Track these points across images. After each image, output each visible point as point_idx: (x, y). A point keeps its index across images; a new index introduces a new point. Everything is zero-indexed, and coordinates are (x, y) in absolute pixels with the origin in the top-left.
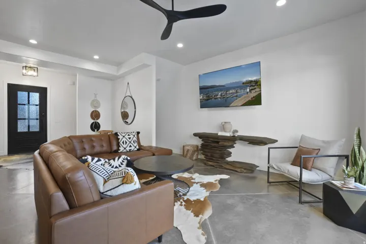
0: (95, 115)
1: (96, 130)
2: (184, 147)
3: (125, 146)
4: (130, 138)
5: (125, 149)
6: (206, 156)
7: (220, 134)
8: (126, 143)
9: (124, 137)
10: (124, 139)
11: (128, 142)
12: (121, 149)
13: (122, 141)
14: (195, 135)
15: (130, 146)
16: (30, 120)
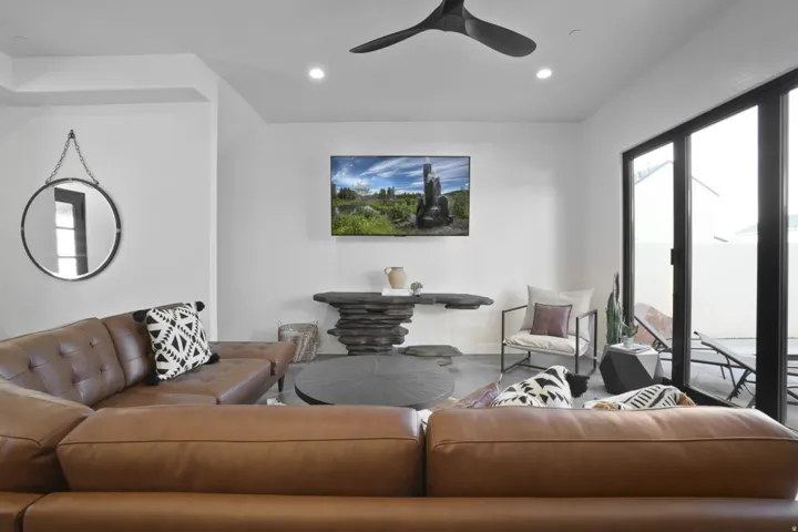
2: (280, 330)
3: (181, 354)
4: (190, 326)
5: (183, 363)
6: (348, 345)
7: (387, 292)
8: (184, 342)
9: (173, 323)
10: (176, 332)
11: (189, 341)
12: (171, 367)
13: (171, 340)
14: (318, 298)
15: (196, 353)
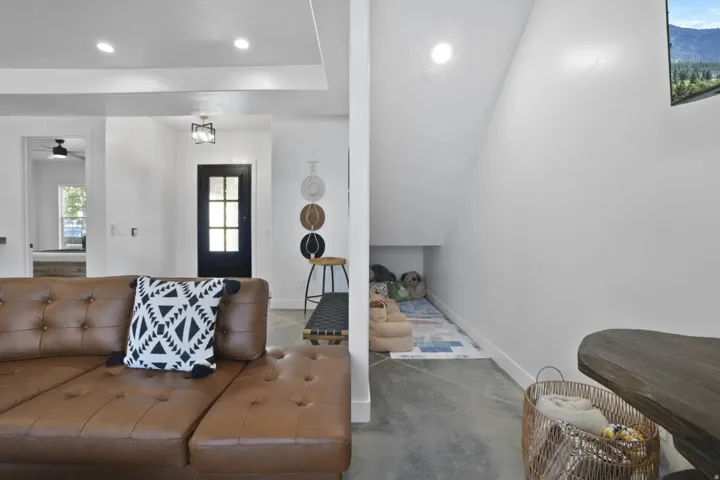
0: (313, 216)
1: (313, 256)
16: (228, 230)
